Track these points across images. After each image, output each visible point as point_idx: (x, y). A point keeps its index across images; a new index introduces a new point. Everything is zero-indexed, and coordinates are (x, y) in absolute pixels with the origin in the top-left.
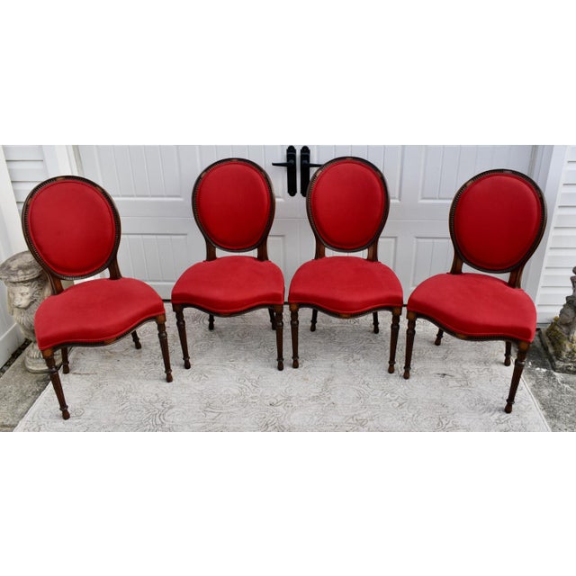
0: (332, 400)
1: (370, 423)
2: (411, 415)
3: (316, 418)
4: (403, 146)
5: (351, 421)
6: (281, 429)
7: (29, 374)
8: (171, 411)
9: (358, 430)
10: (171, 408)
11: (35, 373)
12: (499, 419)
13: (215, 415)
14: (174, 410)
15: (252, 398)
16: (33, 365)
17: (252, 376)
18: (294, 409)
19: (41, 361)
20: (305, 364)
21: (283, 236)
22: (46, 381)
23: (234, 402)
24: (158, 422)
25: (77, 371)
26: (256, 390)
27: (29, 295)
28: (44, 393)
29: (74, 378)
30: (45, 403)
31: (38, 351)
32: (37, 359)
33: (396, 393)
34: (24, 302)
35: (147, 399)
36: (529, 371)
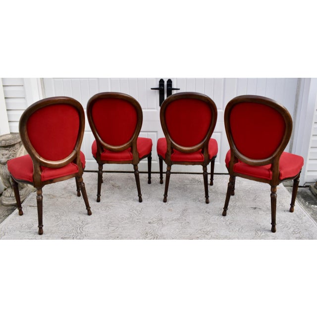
0: (188, 220)
1: (211, 233)
2: (238, 229)
3: (177, 230)
4: (225, 79)
5: (200, 231)
6: (156, 237)
7: (3, 206)
8: (87, 226)
9: (205, 238)
10: (88, 224)
11: (7, 206)
12: (294, 231)
13: (115, 228)
15: (137, 219)
16: (6, 201)
17: (138, 208)
18: (163, 225)
19: (11, 198)
20: (169, 202)
21: (156, 132)
22: (13, 210)
23: (126, 221)
24: (79, 231)
25: (32, 205)
26: (140, 215)
27: (7, 156)
28: (11, 216)
29: (30, 208)
30: (10, 221)
31: (10, 193)
32: (9, 197)
33: (227, 217)
34: (4, 160)
35: (73, 219)
36: (308, 207)
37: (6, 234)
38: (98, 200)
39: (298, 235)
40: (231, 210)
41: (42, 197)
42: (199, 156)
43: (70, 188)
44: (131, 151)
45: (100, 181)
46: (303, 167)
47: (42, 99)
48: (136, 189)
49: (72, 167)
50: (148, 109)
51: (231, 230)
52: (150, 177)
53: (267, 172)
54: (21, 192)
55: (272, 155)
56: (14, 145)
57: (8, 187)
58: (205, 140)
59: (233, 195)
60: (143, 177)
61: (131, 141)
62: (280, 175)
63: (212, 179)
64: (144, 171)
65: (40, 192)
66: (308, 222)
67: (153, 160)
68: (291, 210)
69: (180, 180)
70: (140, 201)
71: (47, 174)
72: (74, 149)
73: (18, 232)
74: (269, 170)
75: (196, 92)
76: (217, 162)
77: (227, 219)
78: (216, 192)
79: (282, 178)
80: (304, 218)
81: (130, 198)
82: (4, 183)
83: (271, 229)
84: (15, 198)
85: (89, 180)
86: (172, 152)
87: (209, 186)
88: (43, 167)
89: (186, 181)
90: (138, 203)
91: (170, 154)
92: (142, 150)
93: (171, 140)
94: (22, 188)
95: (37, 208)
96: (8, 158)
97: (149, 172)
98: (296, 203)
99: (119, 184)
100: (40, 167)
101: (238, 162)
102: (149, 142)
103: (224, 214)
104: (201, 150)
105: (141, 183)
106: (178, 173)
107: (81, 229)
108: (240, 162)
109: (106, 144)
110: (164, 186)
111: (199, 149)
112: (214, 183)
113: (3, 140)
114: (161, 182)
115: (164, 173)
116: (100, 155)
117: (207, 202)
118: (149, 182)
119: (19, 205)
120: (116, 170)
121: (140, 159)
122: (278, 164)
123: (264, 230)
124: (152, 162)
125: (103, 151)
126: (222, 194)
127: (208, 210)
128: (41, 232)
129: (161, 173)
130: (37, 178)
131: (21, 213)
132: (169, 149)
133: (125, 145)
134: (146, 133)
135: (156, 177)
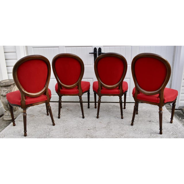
0: (111, 128)
1: (124, 135)
2: (140, 133)
3: (105, 133)
5: (118, 134)
6: (92, 137)
7: (4, 121)
8: (52, 131)
9: (121, 137)
10: (53, 130)
11: (6, 121)
12: (173, 134)
13: (68, 132)
14: (53, 131)
15: (82, 128)
16: (6, 118)
17: (82, 122)
18: (97, 131)
19: (9, 116)
20: (100, 118)
21: (92, 78)
22: (10, 123)
23: (75, 129)
24: (47, 134)
25: (21, 120)
26: (83, 125)
27: (6, 91)
28: (8, 127)
29: (19, 122)
30: (8, 129)
31: (8, 113)
32: (7, 116)
33: (134, 126)
34: (4, 94)
35: (44, 128)
36: (181, 121)
37: (5, 136)
38: (59, 117)
39: (175, 136)
40: (136, 122)
41: (26, 114)
42: (117, 91)
43: (43, 111)
44: (78, 88)
45: (60, 107)
46: (178, 96)
47: (26, 56)
48: (81, 111)
49: (43, 97)
50: (88, 65)
51: (136, 133)
52: (89, 105)
53: (157, 99)
54: (15, 113)
55: (159, 88)
56: (10, 85)
57: (7, 110)
58: (120, 81)
59: (137, 114)
60: (85, 105)
61: (77, 82)
62: (164, 100)
63: (125, 105)
64: (86, 101)
65: (25, 111)
66: (181, 129)
67: (91, 95)
68: (171, 122)
69: (106, 106)
70: (83, 117)
71: (29, 100)
72: (45, 86)
73: (12, 135)
74: (157, 97)
75: (115, 52)
76: (128, 95)
77: (134, 127)
78: (127, 113)
79: (165, 102)
80: (178, 126)
81: (77, 116)
82: (5, 108)
83: (159, 133)
84: (11, 116)
85: (54, 106)
86: (102, 88)
87: (123, 109)
88: (27, 96)
89: (110, 107)
90: (82, 119)
91: (100, 89)
92: (84, 88)
93: (101, 81)
94: (15, 111)
95: (23, 122)
96: (7, 93)
97: (89, 102)
98: (174, 118)
99: (71, 108)
100: (25, 96)
101: (139, 94)
102: (88, 84)
103: (132, 124)
104: (118, 87)
105: (84, 108)
106: (105, 102)
107: (49, 133)
108: (141, 93)
109: (63, 84)
110: (97, 110)
111: (117, 86)
112: (126, 108)
113: (4, 82)
114: (96, 108)
115: (97, 102)
116: (60, 91)
117: (122, 118)
118: (89, 107)
119: (13, 120)
120: (69, 101)
121: (83, 93)
122: (163, 94)
123: (156, 133)
124: (90, 96)
125: (61, 88)
126: (131, 113)
127: (122, 122)
128: (25, 135)
129: (95, 102)
130: (23, 103)
131: (14, 125)
132: (99, 87)
133: (74, 85)
134: (87, 79)
135: (92, 105)
